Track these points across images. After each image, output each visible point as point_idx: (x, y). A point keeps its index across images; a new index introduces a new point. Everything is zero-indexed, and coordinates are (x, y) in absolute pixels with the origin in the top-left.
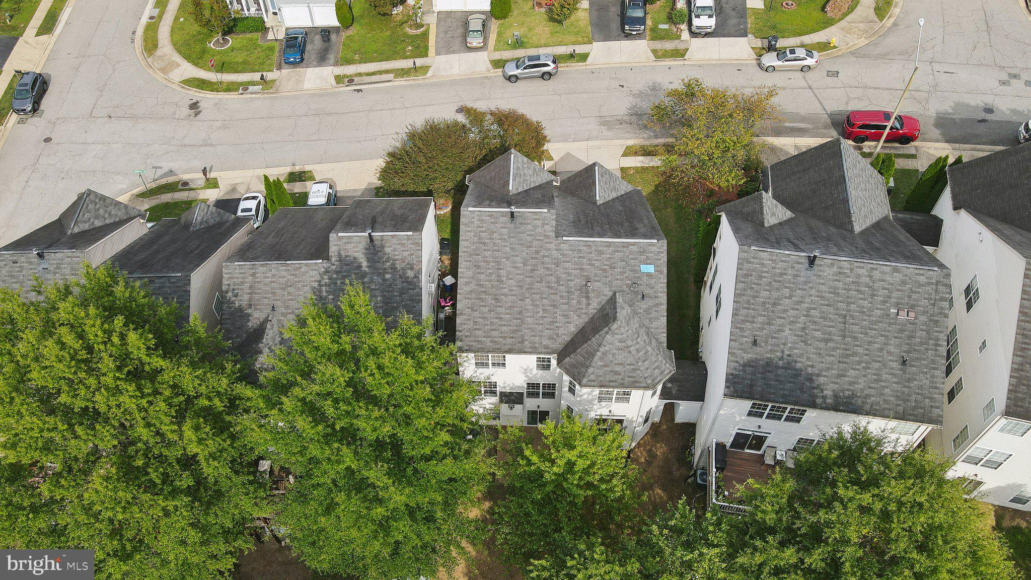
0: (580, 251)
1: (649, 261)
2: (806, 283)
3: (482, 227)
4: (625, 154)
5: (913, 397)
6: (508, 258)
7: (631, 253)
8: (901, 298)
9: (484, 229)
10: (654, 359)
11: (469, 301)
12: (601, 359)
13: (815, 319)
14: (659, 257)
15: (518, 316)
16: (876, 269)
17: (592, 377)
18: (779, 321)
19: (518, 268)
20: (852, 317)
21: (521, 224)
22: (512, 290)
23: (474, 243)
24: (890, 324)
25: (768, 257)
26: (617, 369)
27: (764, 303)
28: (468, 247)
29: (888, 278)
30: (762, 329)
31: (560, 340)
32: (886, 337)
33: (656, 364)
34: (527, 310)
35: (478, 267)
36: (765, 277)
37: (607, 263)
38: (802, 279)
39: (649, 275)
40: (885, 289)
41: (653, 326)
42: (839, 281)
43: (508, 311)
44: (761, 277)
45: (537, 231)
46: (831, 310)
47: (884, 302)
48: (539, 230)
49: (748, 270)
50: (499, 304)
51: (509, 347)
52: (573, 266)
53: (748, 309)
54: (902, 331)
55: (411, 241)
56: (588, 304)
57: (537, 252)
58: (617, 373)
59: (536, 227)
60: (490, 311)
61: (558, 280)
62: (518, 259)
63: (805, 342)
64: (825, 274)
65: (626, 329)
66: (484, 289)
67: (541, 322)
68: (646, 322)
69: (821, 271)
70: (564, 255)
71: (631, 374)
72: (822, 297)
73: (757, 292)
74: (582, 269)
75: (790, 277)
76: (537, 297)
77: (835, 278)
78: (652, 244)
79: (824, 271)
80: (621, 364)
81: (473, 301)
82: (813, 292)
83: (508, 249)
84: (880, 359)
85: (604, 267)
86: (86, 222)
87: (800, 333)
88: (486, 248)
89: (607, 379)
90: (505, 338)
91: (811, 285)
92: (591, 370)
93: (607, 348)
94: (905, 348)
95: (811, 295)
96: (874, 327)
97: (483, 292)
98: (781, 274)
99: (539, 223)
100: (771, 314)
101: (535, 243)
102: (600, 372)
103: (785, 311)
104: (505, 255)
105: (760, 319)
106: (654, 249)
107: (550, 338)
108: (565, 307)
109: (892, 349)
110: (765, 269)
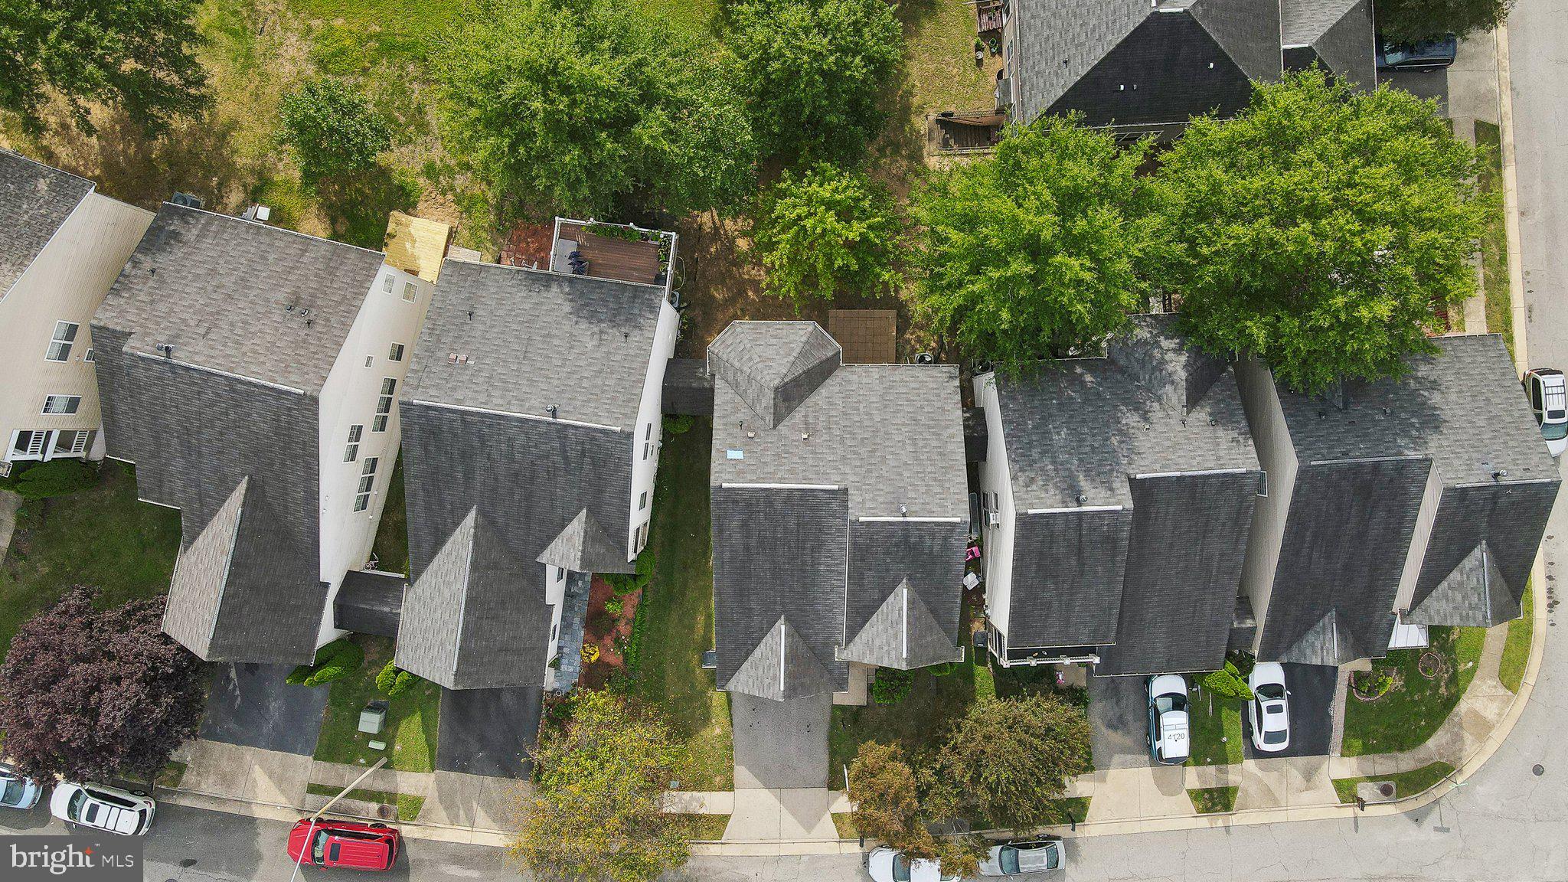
0: (817, 473)
1: (734, 462)
2: (563, 391)
3: (940, 499)
5: (468, 283)
6: (905, 464)
7: (754, 472)
8: (460, 374)
9: (938, 496)
10: (732, 355)
11: (947, 418)
12: (793, 349)
13: (557, 356)
14: (720, 467)
15: (888, 403)
16: (481, 403)
17: (801, 332)
18: (598, 355)
19: (892, 453)
20: (517, 357)
21: (893, 503)
22: (897, 429)
23: (949, 480)
24: (478, 349)
25: (602, 419)
26: (774, 341)
27: (612, 373)
28: (957, 476)
29: (470, 394)
30: (618, 348)
31: (838, 380)
32: (484, 338)
33: (730, 349)
34: (877, 409)
35: (941, 454)
36: (608, 399)
37: (783, 460)
38: (567, 395)
39: (734, 448)
40: (475, 383)
41: (730, 396)
42: (525, 393)
43: (900, 408)
44: (613, 399)
45: (871, 495)
46: (539, 365)
47: (480, 371)
48: (868, 496)
49: (627, 406)
50: (912, 415)
51: (896, 372)
52: (825, 456)
53: (629, 368)
54: (467, 343)
55: (1027, 502)
56: (806, 416)
57: (869, 471)
58: (775, 337)
59: (873, 500)
60: (922, 407)
61: (842, 441)
62: (892, 463)
63: (571, 335)
64: (539, 400)
65: (763, 380)
66: (931, 430)
67: (861, 398)
68: (738, 399)
69: (544, 403)
70: (836, 468)
71: (758, 336)
72: (547, 377)
73: (619, 385)
74: (814, 452)
75: (580, 398)
76: (866, 423)
77: (529, 396)
78: (728, 481)
79: (541, 403)
80: (770, 345)
81: (943, 418)
82: (556, 382)
83: (906, 474)
84: (494, 318)
85: (786, 456)
87: (576, 343)
88: (933, 475)
89: (785, 331)
90: (902, 381)
91: (557, 389)
92: (804, 339)
93: (786, 360)
94: (465, 328)
95: (559, 379)
96: (495, 348)
97: (933, 428)
98: (589, 401)
99: (869, 504)
100: (606, 363)
101: (872, 481)
102: (792, 337)
103: (590, 365)
104: (909, 467)
105: (618, 358)
106: (728, 476)
107: (849, 382)
108: (834, 413)
109: (481, 327)
110: (607, 406)
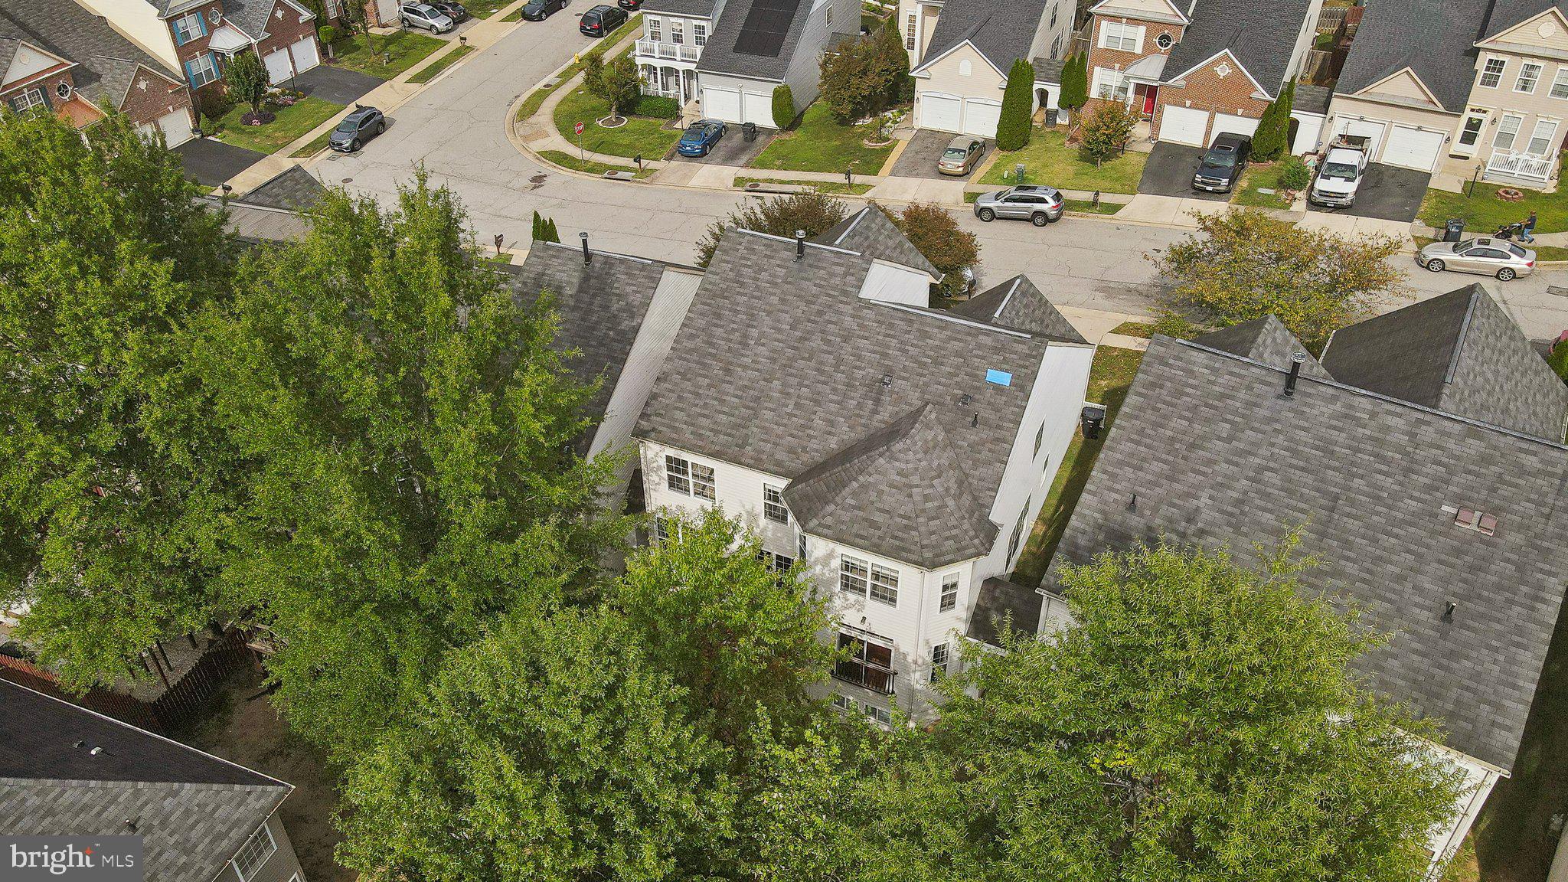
0: (891, 326)
1: (1004, 366)
2: (1269, 421)
3: (749, 259)
4: (1117, 331)
5: (1454, 693)
6: (769, 313)
7: (979, 346)
8: (1472, 489)
9: (749, 263)
10: (953, 522)
11: (685, 363)
12: (854, 494)
13: (1269, 490)
14: (1027, 364)
15: (752, 404)
16: (1428, 424)
17: (829, 520)
18: (1192, 478)
19: (780, 331)
20: (1352, 503)
21: (810, 266)
22: (757, 362)
23: (726, 280)
24: (1433, 533)
25: (1206, 362)
26: (879, 518)
27: (1172, 440)
28: (714, 284)
29: (1451, 444)
30: (1154, 484)
31: (805, 458)
32: (1419, 556)
33: (954, 532)
34: (770, 398)
35: (718, 316)
36: (1188, 395)
37: (932, 353)
38: (1262, 412)
39: (998, 389)
40: (1440, 464)
41: (977, 473)
42: (1341, 430)
43: (739, 393)
44: (1180, 394)
45: (832, 281)
46: (1309, 479)
47: (1429, 489)
48: (837, 281)
49: (1160, 376)
50: (728, 378)
51: (718, 448)
52: (870, 347)
53: (1138, 443)
54: (1458, 552)
55: (645, 273)
56: (875, 412)
57: (820, 313)
58: (874, 525)
59: (832, 275)
60: (710, 386)
61: (839, 361)
62: (786, 317)
63: (1237, 529)
64: (1314, 412)
65: (918, 456)
66: (715, 351)
67: (785, 421)
68: (967, 465)
69: (1306, 404)
70: (862, 326)
71: (900, 534)
72: (1295, 453)
73: (1165, 417)
74: (884, 355)
75: (1238, 404)
76: (793, 381)
77: (1334, 423)
78: (1020, 340)
79: (1312, 407)
80: (888, 512)
81: (690, 365)
82: (1280, 439)
83: (775, 300)
84: (1394, 597)
85: (925, 360)
86: (270, 197)
87: (1230, 509)
88: (742, 290)
89: (854, 531)
90: (716, 432)
91: (1278, 426)
92: (831, 508)
93: (871, 479)
94: (1459, 587)
95: (1273, 445)
96: (1396, 530)
97: (710, 354)
98: (1222, 397)
99: (839, 270)
100: (1180, 461)
101: (823, 299)
102: (846, 516)
103: (1210, 462)
104: (767, 308)
105: (1156, 466)
106: (1020, 347)
107: (791, 451)
108: (833, 407)
109: (1426, 583)
110: (1192, 381)
